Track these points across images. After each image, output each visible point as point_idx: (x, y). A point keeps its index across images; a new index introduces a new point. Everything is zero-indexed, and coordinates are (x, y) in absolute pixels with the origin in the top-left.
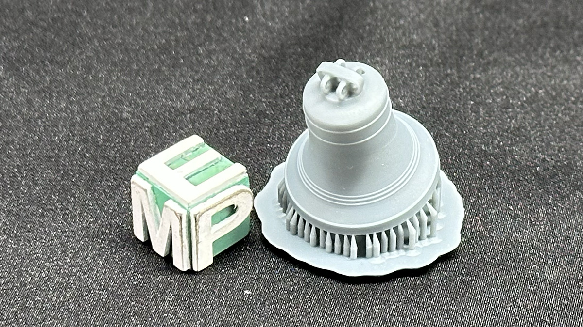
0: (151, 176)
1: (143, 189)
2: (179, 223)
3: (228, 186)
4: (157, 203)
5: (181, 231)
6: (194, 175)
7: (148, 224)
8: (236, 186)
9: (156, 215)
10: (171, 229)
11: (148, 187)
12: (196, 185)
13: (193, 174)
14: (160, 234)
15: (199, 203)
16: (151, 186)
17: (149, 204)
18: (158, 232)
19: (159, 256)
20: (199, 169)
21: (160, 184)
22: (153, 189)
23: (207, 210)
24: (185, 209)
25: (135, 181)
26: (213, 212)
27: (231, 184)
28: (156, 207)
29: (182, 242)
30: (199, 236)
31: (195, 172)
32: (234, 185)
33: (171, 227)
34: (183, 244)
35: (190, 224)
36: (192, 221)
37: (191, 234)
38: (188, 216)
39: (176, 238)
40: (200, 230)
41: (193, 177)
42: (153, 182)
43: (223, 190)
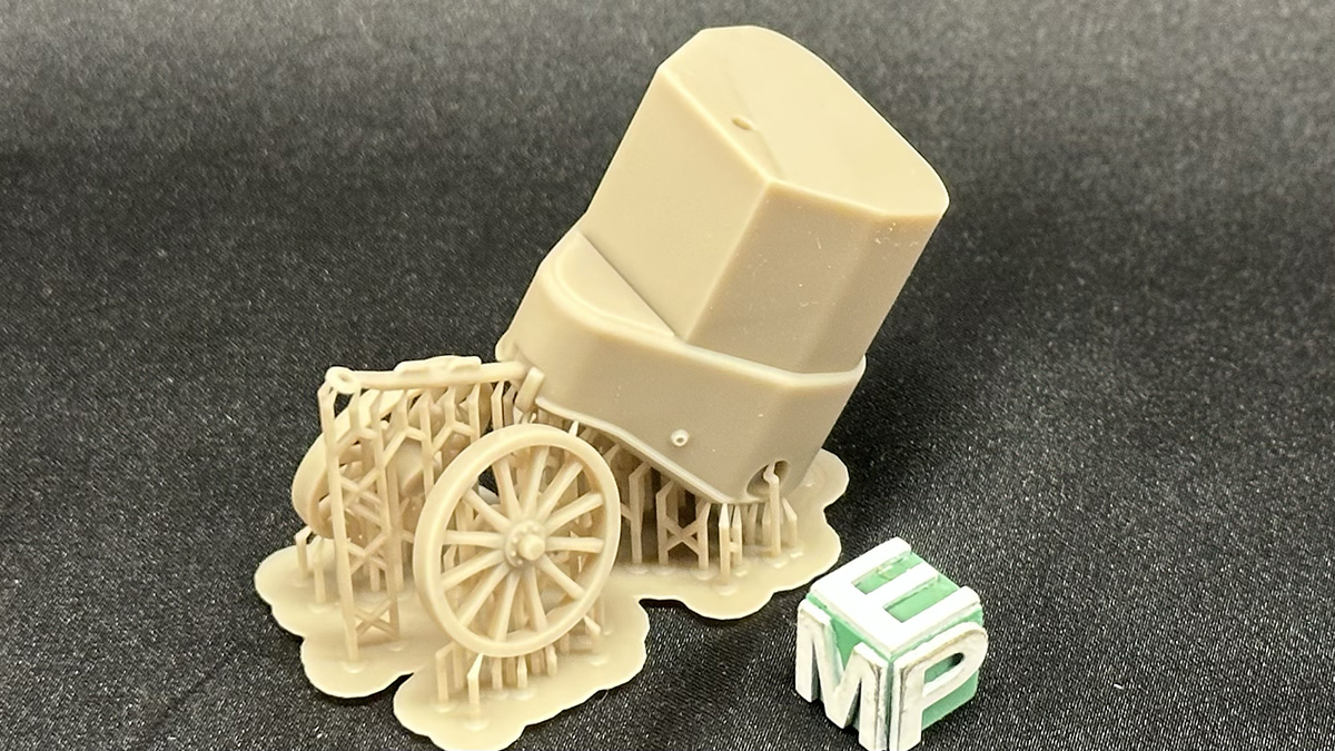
0: (833, 605)
1: (816, 621)
2: (875, 681)
3: (950, 623)
4: (838, 645)
5: (877, 693)
6: (898, 603)
7: (821, 677)
8: (963, 624)
9: (835, 663)
10: (860, 689)
11: (826, 620)
12: (902, 622)
13: (896, 602)
14: (840, 694)
15: (908, 650)
16: (830, 618)
17: (826, 646)
18: (836, 691)
19: (835, 725)
20: (905, 595)
21: (845, 615)
22: (834, 623)
23: (920, 662)
24: (886, 659)
25: (805, 610)
26: (929, 664)
27: (956, 620)
28: (835, 652)
29: (877, 710)
30: (904, 702)
31: (899, 599)
32: (960, 623)
33: (860, 685)
34: (879, 713)
35: (891, 683)
36: (895, 680)
37: (891, 698)
38: (890, 671)
39: (868, 702)
40: (906, 693)
41: (897, 607)
42: (834, 612)
43: (943, 631)
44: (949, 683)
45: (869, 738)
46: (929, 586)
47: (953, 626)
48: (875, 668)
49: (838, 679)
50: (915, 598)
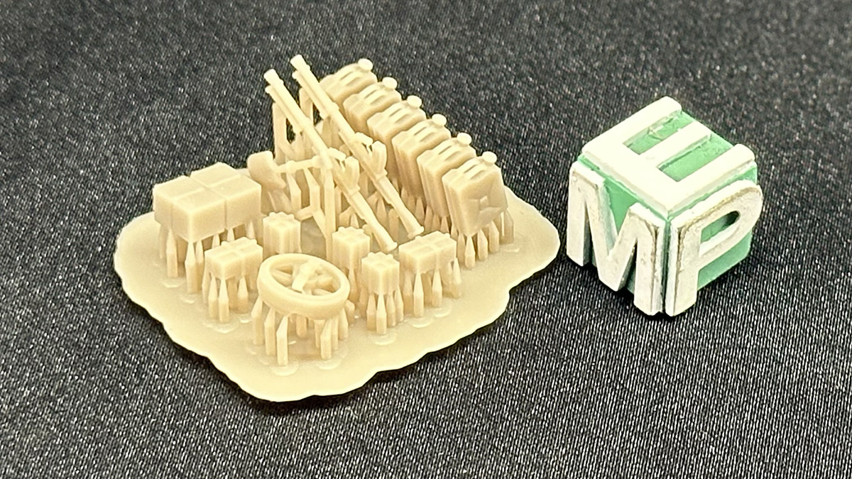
0: (607, 167)
1: (591, 184)
2: (652, 242)
3: (726, 181)
4: (611, 207)
5: (654, 254)
6: (671, 163)
7: (593, 240)
8: (738, 181)
10: (635, 251)
11: (600, 181)
12: (677, 181)
13: (669, 161)
14: (614, 256)
15: (685, 209)
16: (604, 180)
17: (599, 208)
19: (608, 289)
20: (678, 154)
21: (619, 176)
22: (607, 183)
23: (698, 221)
24: (661, 217)
25: (577, 171)
26: (706, 223)
27: (732, 178)
28: (609, 214)
30: (682, 261)
31: (672, 159)
32: (736, 180)
33: (636, 246)
34: (655, 274)
35: (668, 243)
36: (672, 239)
37: (668, 257)
38: (667, 231)
39: (645, 263)
40: (684, 252)
41: (670, 166)
42: (607, 173)
43: (719, 189)
44: (725, 242)
45: (645, 300)
46: (702, 145)
47: (728, 184)
48: (652, 228)
49: (612, 241)
50: (688, 156)
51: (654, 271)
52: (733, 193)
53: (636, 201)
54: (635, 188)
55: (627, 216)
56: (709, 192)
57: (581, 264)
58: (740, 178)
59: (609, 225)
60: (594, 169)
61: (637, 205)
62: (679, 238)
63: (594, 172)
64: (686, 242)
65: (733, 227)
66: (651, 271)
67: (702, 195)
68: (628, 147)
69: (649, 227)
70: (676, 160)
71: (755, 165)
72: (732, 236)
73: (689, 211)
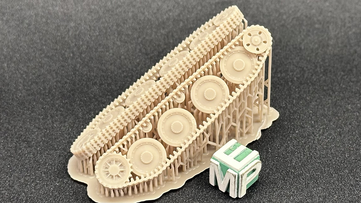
0: (219, 159)
1: (216, 164)
2: (234, 179)
4: (222, 170)
5: (235, 182)
7: (217, 179)
10: (229, 181)
11: (218, 163)
12: (239, 162)
13: (236, 156)
14: (223, 183)
15: (242, 169)
17: (218, 170)
18: (222, 182)
19: (222, 192)
21: (224, 162)
22: (220, 164)
24: (237, 172)
25: (212, 161)
26: (248, 172)
27: (253, 159)
28: (221, 172)
30: (242, 183)
35: (239, 178)
37: (239, 183)
39: (232, 185)
41: (237, 158)
42: (220, 161)
43: (251, 163)
44: (253, 177)
45: (233, 194)
46: (245, 151)
47: (253, 161)
49: (222, 179)
50: (241, 155)
51: (235, 186)
52: (254, 164)
53: (228, 168)
54: (228, 165)
55: (227, 173)
56: (248, 164)
57: (214, 186)
58: (256, 159)
59: (221, 175)
60: (217, 160)
61: (229, 169)
62: (242, 177)
63: (216, 161)
64: (243, 178)
65: (254, 173)
66: (234, 186)
67: (246, 165)
68: (225, 153)
69: (233, 175)
70: (238, 156)
71: (259, 155)
72: (254, 175)
73: (243, 170)
